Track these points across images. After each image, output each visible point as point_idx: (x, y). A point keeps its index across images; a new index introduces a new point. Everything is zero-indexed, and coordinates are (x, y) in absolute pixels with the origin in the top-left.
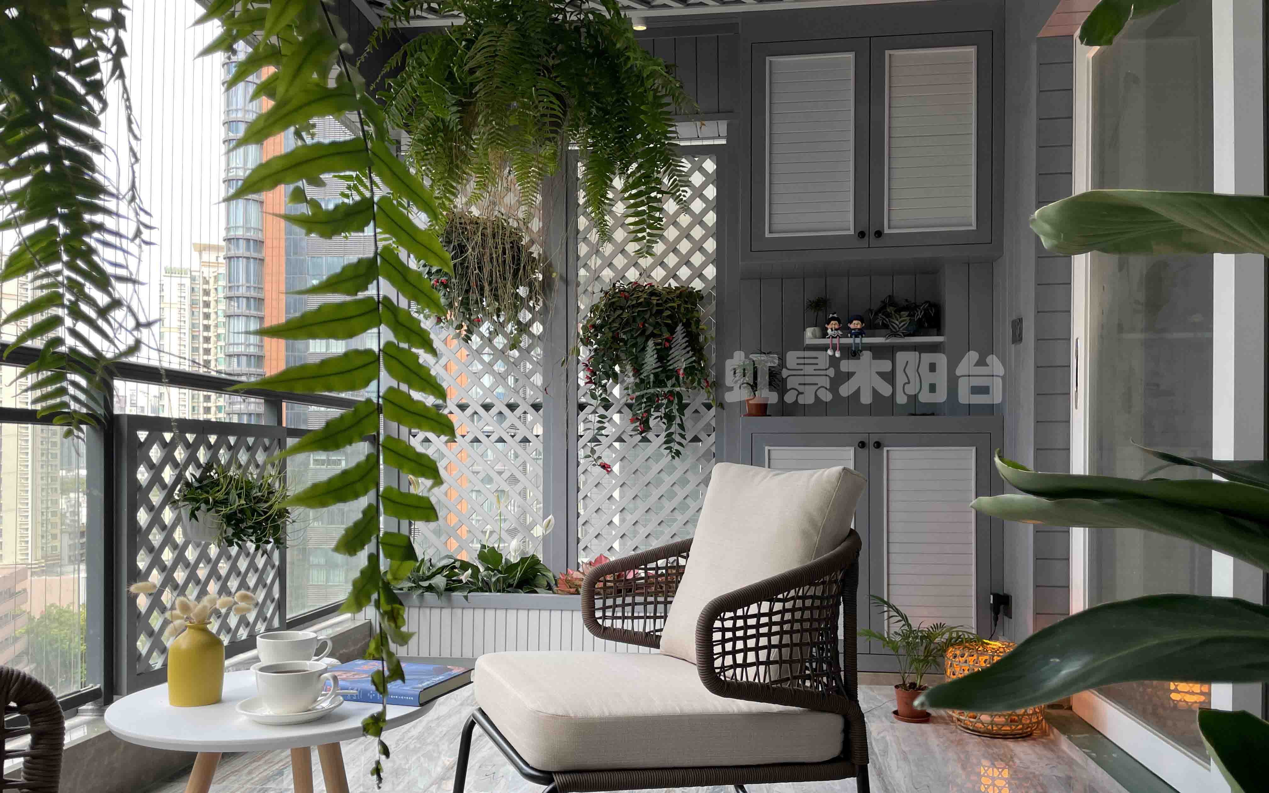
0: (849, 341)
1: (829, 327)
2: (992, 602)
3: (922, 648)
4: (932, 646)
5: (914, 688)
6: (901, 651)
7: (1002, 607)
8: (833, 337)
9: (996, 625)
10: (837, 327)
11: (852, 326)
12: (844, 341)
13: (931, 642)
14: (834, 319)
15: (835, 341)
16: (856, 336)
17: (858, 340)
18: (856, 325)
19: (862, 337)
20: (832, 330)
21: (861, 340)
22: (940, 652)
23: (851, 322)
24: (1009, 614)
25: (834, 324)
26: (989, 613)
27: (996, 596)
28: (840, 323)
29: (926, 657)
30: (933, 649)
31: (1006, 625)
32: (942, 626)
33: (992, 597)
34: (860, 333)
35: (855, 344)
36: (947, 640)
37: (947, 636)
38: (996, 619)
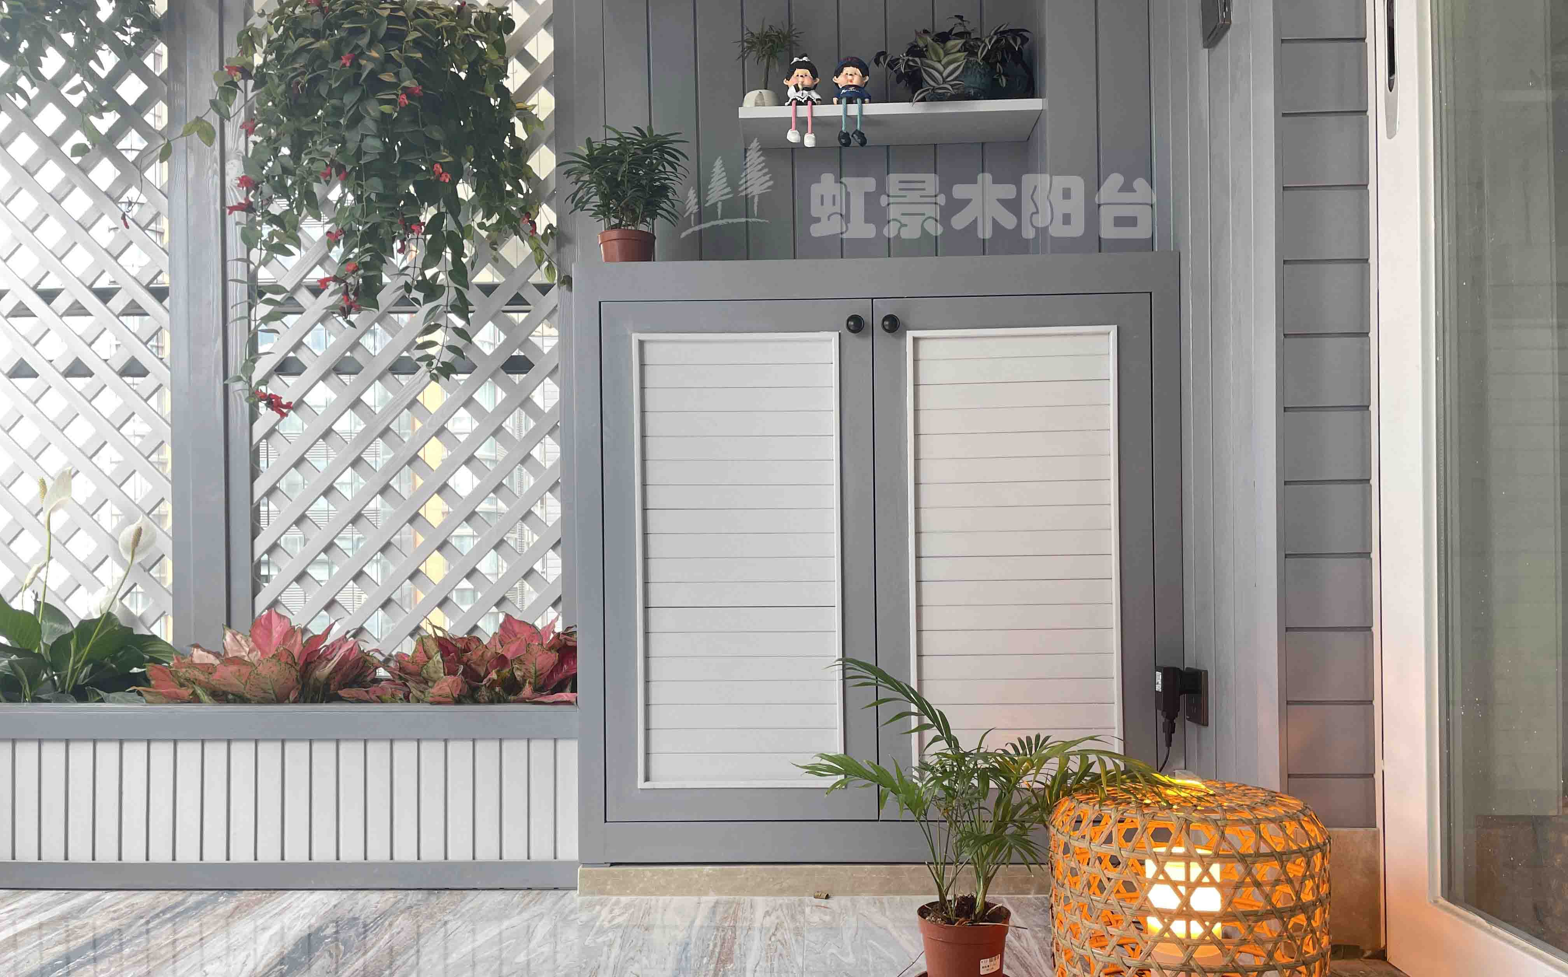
0: (834, 110)
1: (791, 83)
2: (1159, 688)
3: (990, 802)
4: (1016, 799)
5: (967, 915)
6: (934, 813)
7: (1183, 698)
8: (799, 103)
9: (1169, 743)
10: (808, 82)
11: (841, 81)
12: (823, 111)
13: (1010, 787)
14: (801, 65)
15: (804, 111)
16: (850, 101)
17: (853, 109)
18: (850, 76)
19: (863, 102)
20: (797, 90)
21: (861, 110)
22: (1037, 814)
23: (838, 73)
24: (1200, 716)
25: (801, 76)
26: (1155, 718)
27: (1167, 673)
28: (814, 74)
29: (1000, 826)
30: (1020, 806)
31: (1192, 744)
32: (1039, 742)
33: (1159, 675)
34: (857, 94)
35: (847, 116)
36: (1054, 778)
37: (1052, 767)
38: (1170, 729)
